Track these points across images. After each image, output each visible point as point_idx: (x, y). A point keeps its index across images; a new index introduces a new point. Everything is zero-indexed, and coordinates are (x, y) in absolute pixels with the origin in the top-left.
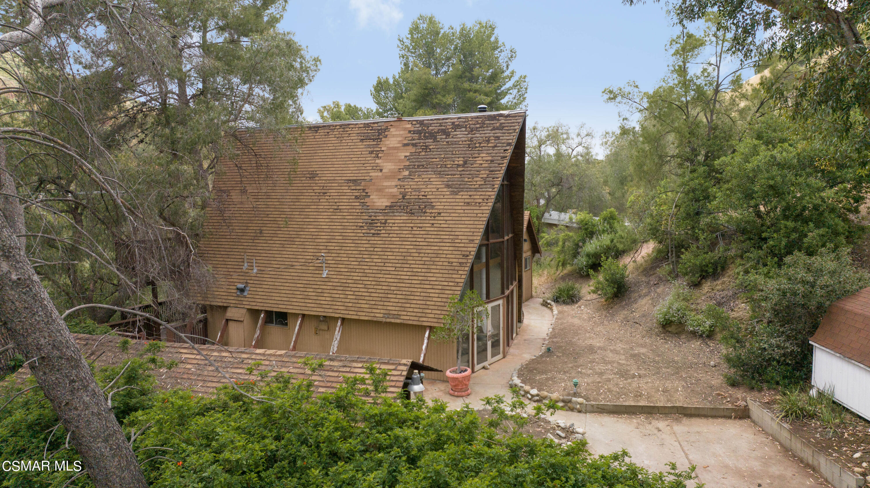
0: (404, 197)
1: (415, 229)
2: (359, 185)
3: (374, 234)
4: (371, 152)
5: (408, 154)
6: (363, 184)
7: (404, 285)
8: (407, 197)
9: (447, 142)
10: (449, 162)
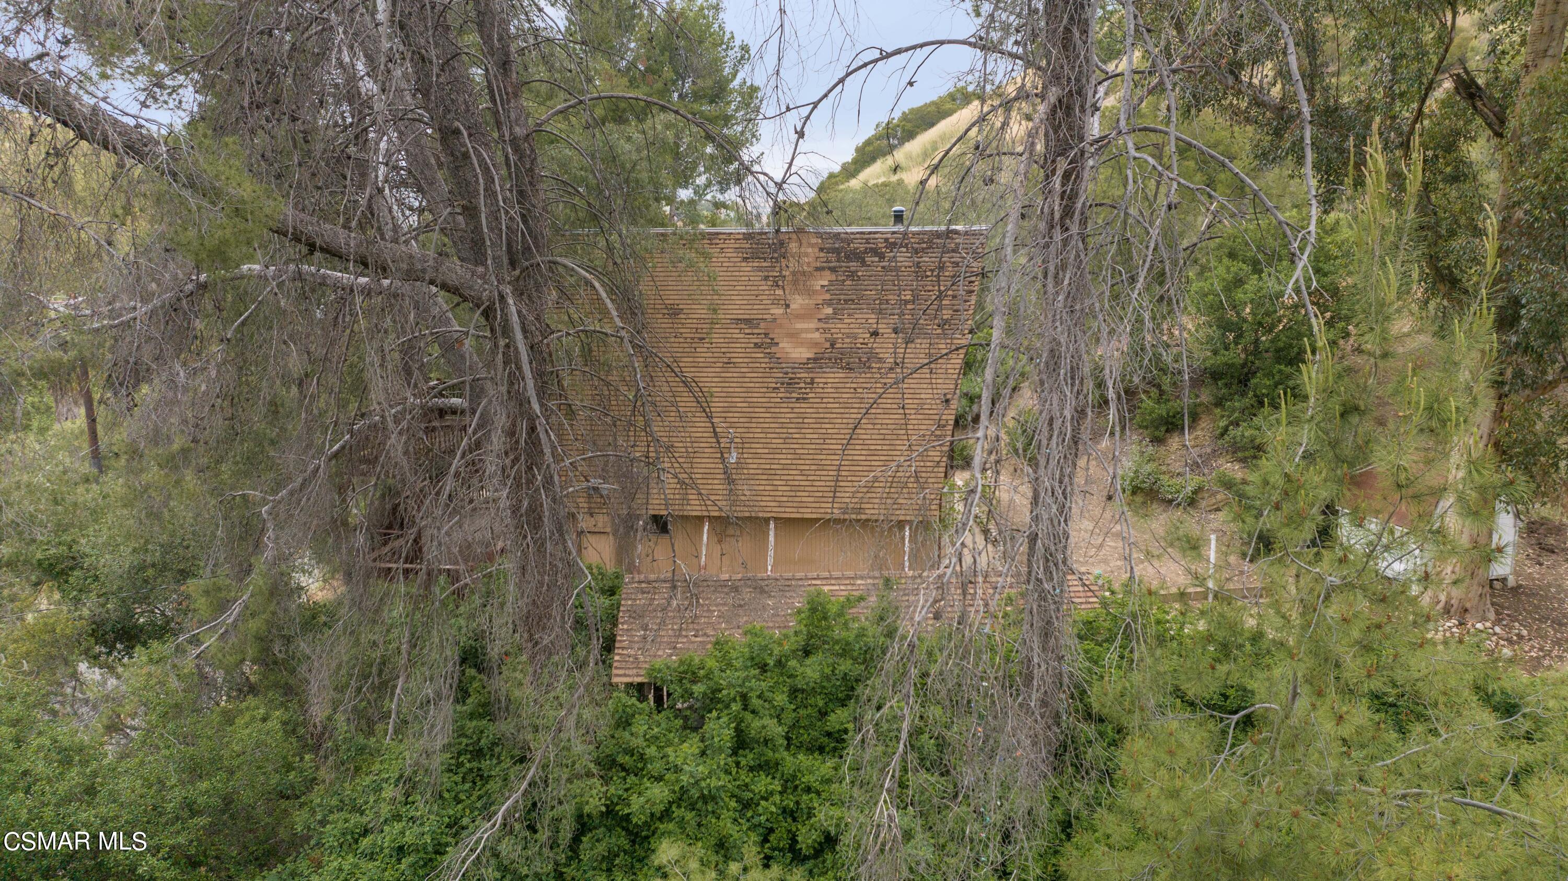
0: (832, 345)
1: (860, 390)
2: (757, 328)
3: (798, 399)
4: (766, 278)
5: (826, 283)
6: (762, 325)
7: (860, 468)
8: (838, 346)
9: (883, 267)
10: (891, 297)
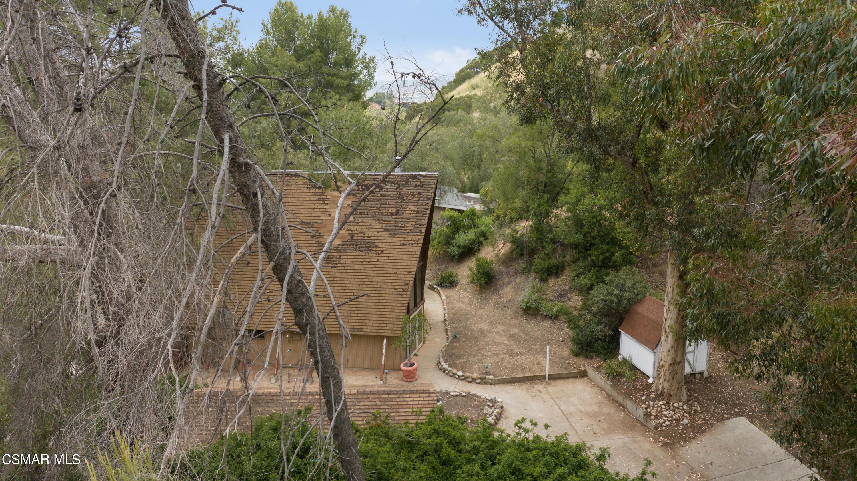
0: (352, 237)
1: (365, 263)
2: (312, 227)
3: (332, 267)
4: (319, 199)
5: (350, 202)
6: (316, 225)
7: (362, 306)
8: (355, 238)
9: (381, 194)
10: (384, 211)
